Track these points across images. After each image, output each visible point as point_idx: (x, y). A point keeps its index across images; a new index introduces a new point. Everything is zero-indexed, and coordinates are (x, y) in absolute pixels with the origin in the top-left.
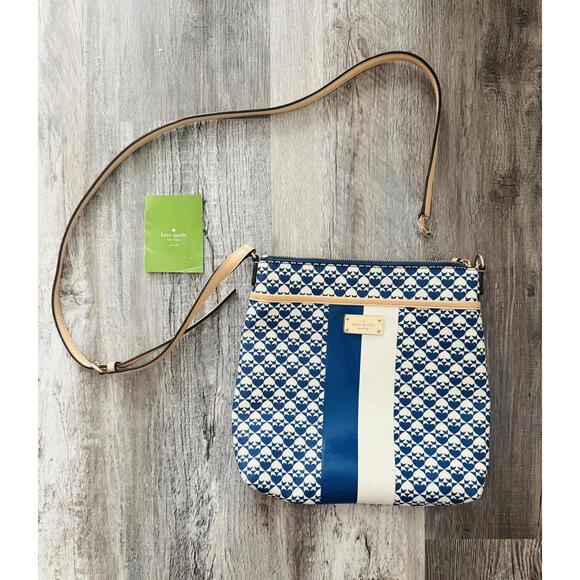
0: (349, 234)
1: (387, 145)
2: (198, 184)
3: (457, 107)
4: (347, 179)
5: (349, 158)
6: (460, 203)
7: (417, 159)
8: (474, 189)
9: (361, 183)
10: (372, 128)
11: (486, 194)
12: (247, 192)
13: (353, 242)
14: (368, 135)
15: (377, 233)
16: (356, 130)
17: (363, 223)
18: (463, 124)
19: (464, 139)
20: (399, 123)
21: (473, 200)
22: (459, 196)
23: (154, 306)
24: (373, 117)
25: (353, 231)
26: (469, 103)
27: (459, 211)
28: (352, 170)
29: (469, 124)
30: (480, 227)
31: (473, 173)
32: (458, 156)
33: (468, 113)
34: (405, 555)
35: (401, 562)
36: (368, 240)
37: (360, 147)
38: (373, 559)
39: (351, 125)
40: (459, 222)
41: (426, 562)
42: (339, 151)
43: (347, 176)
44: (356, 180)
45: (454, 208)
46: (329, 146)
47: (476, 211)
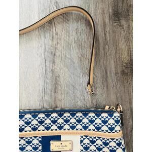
0: (53, 94)
1: (70, 50)
3: (102, 32)
4: (51, 67)
5: (52, 56)
6: (107, 77)
7: (85, 56)
8: (113, 69)
9: (58, 68)
10: (62, 42)
11: (119, 71)
13: (55, 98)
14: (61, 45)
15: (67, 93)
16: (55, 42)
17: (60, 88)
18: (106, 39)
19: (107, 47)
20: (76, 39)
21: (113, 75)
22: (107, 73)
24: (63, 37)
25: (55, 92)
26: (108, 30)
27: (107, 81)
28: (54, 62)
29: (108, 39)
30: (118, 88)
31: (112, 62)
32: (104, 55)
33: (108, 34)
36: (63, 96)
37: (57, 51)
39: (52, 40)
40: (107, 86)
42: (46, 53)
43: (51, 65)
44: (55, 67)
45: (104, 79)
46: (41, 51)
47: (115, 80)
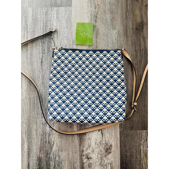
0: (95, 39)
1: (106, 14)
2: (51, 25)
3: (125, 4)
4: (94, 24)
5: (95, 18)
6: (127, 31)
7: (115, 18)
8: (131, 27)
9: (98, 25)
10: (101, 10)
11: (134, 28)
12: (65, 27)
13: (97, 41)
14: (100, 12)
15: (103, 39)
16: (97, 10)
17: (99, 36)
18: (127, 9)
19: (128, 13)
20: (109, 8)
21: (131, 30)
22: (127, 29)
23: (37, 61)
24: (101, 7)
25: (97, 38)
26: (129, 3)
27: (127, 33)
28: (96, 21)
29: (129, 9)
30: (133, 37)
31: (131, 22)
32: (126, 18)
33: (129, 6)
34: (114, 136)
35: (112, 138)
36: (101, 41)
37: (98, 15)
38: (104, 137)
39: (95, 9)
40: (127, 36)
41: (120, 138)
42: (92, 16)
45: (125, 32)
46: (89, 15)
47: (132, 33)
